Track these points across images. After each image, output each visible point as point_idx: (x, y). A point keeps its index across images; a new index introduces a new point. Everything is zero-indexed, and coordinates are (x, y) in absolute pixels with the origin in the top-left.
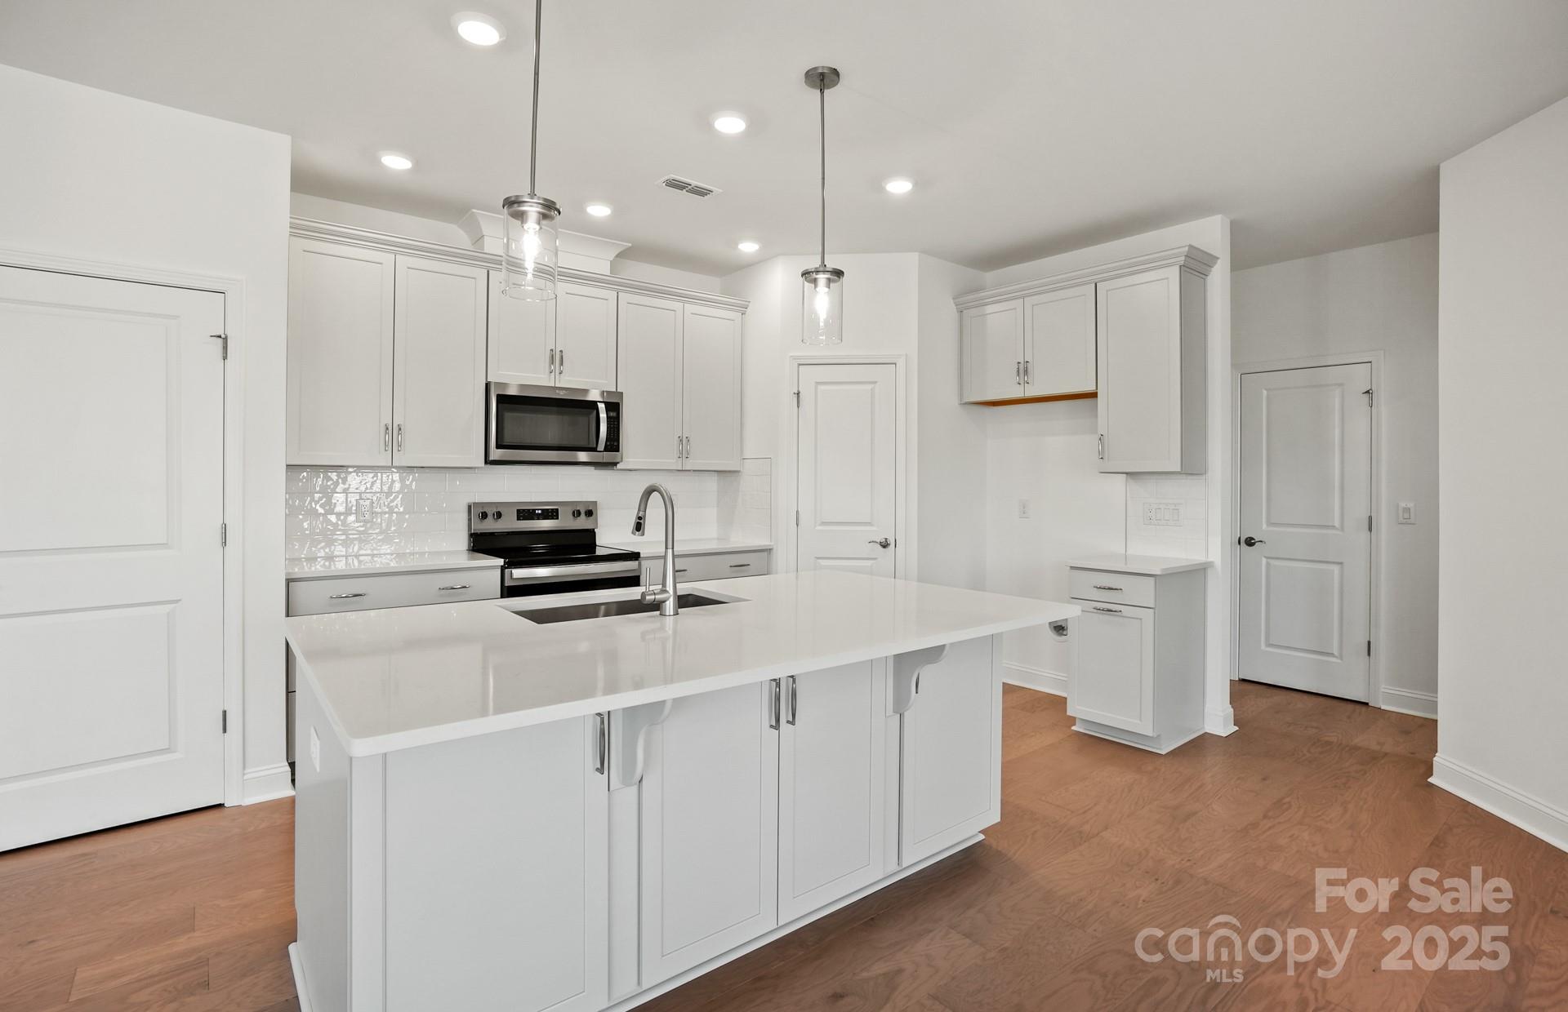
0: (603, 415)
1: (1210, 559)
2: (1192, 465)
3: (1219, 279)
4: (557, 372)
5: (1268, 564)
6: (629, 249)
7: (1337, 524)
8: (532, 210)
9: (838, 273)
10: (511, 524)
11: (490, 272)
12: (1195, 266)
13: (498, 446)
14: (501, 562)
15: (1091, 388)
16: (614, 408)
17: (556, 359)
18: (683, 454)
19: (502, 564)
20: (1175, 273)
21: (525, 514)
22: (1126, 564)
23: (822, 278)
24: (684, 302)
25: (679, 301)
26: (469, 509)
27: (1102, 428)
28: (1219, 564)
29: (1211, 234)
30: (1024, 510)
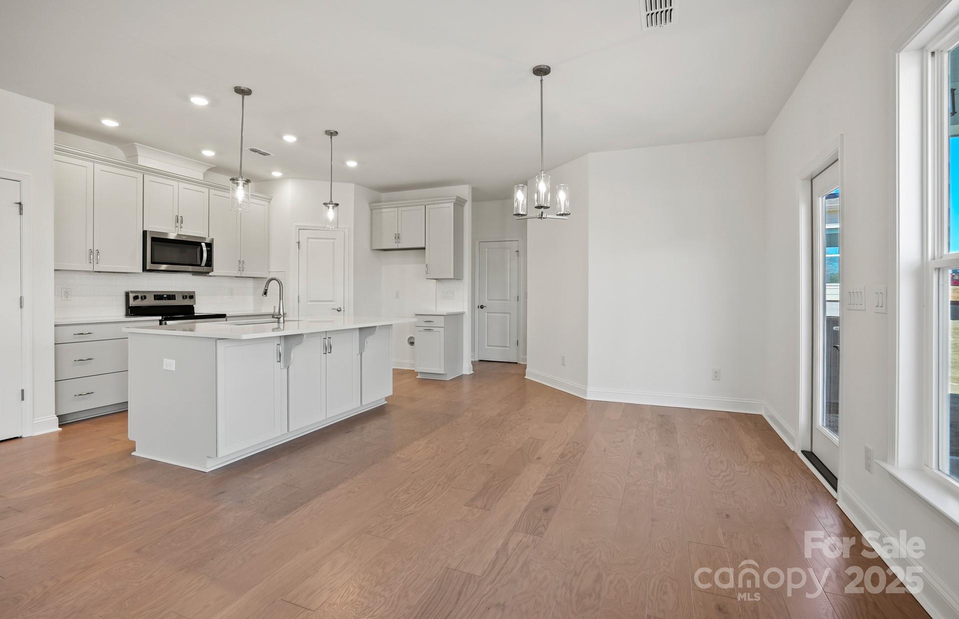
0: (205, 249)
1: (464, 311)
2: (458, 276)
3: (468, 209)
4: (179, 227)
5: (488, 315)
6: (214, 167)
7: (508, 299)
8: (241, 182)
9: (337, 205)
10: (150, 302)
11: (145, 175)
12: (459, 203)
13: (152, 263)
14: (160, 318)
15: (423, 246)
16: (209, 245)
17: (179, 220)
18: (242, 269)
20: (452, 205)
21: (158, 297)
22: (436, 312)
23: (331, 206)
26: (127, 295)
27: (427, 262)
28: (467, 312)
29: (465, 191)
30: (397, 296)
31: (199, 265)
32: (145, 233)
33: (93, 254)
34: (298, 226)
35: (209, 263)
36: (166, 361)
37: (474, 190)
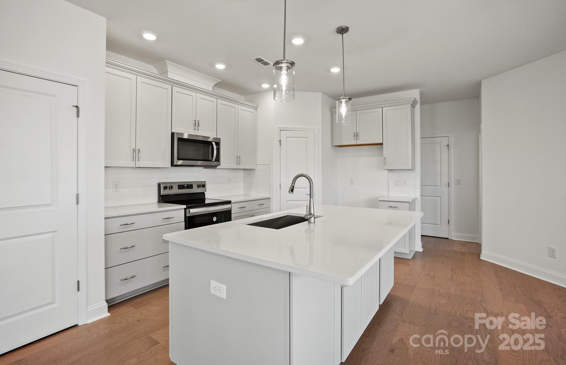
0: (215, 147)
1: (416, 197)
2: (413, 168)
3: (418, 109)
4: (197, 129)
6: (220, 82)
7: (439, 185)
10: (175, 191)
11: (173, 87)
12: (414, 104)
13: (179, 159)
15: (381, 142)
16: (218, 144)
17: (197, 124)
18: (238, 163)
19: (186, 207)
20: (409, 106)
21: (181, 187)
22: (388, 198)
24: (238, 104)
25: (237, 104)
26: (159, 185)
27: (385, 155)
28: (418, 199)
29: (415, 94)
30: (352, 182)
31: (211, 161)
32: (173, 134)
33: (136, 153)
34: (279, 128)
35: (218, 159)
36: (214, 284)
37: (421, 93)
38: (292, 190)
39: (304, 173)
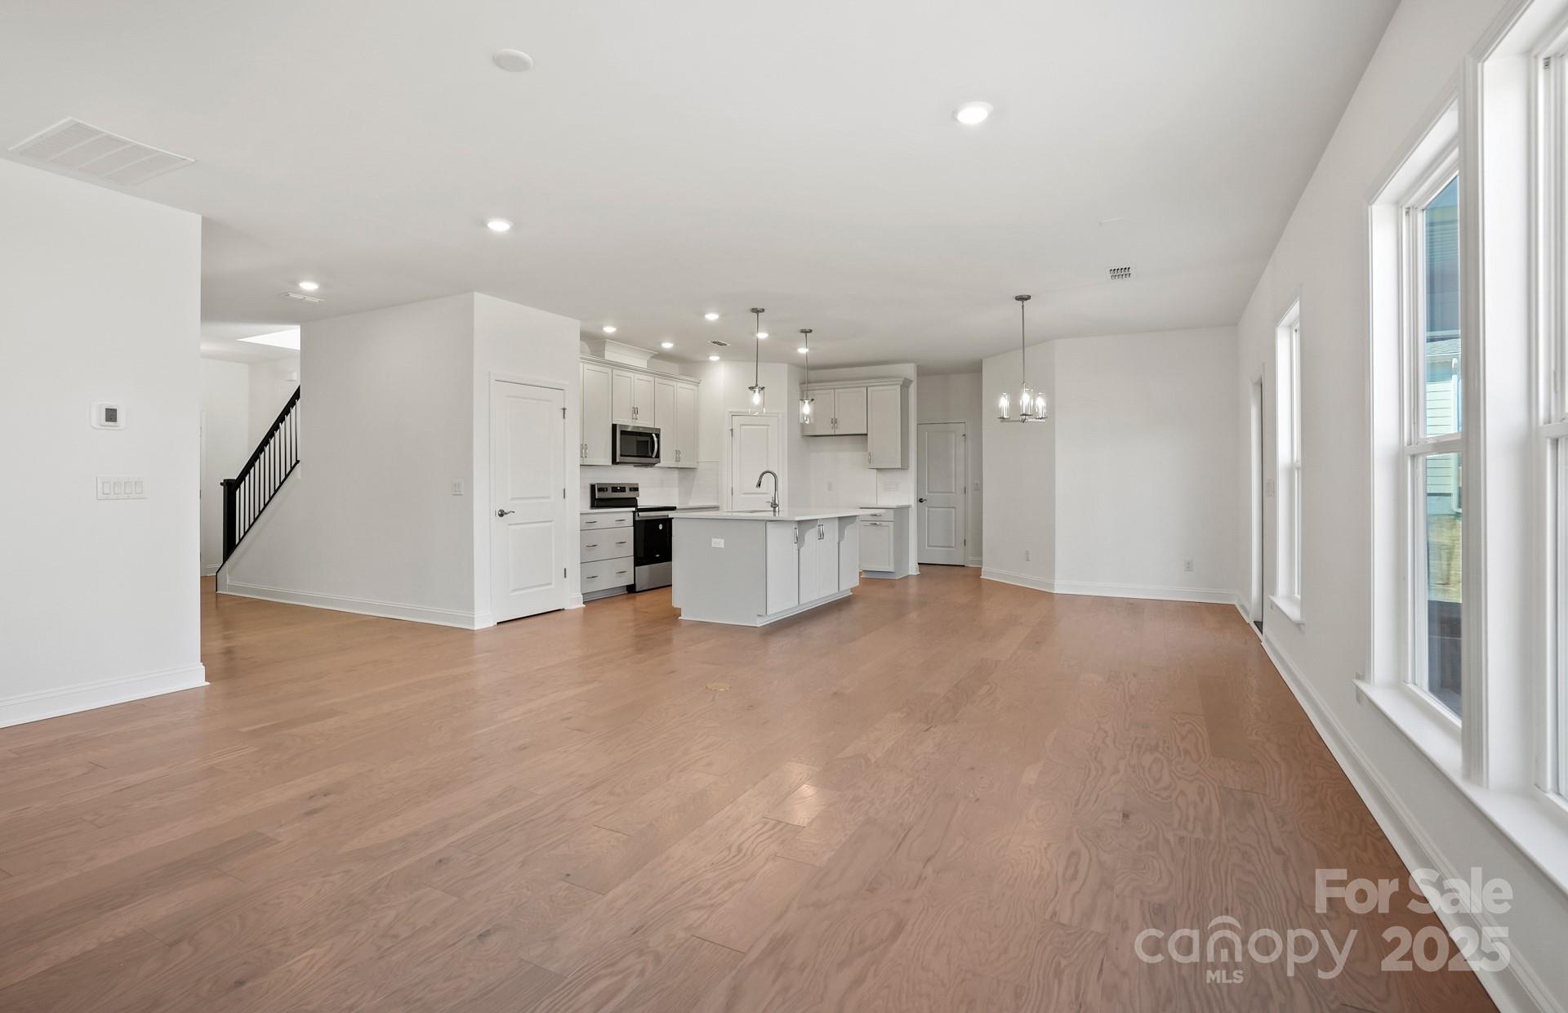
0: (655, 439)
1: (911, 504)
2: (904, 467)
3: (913, 389)
4: (635, 418)
5: (928, 510)
6: (656, 355)
7: (953, 490)
10: (609, 494)
11: (611, 370)
12: (905, 385)
13: (620, 455)
15: (865, 432)
16: (658, 436)
17: (635, 412)
18: (678, 460)
19: (635, 510)
20: (899, 387)
21: (615, 489)
24: (677, 381)
25: (675, 381)
26: (593, 487)
27: (869, 450)
28: (913, 506)
29: (909, 370)
30: (830, 489)
31: (651, 457)
32: (614, 427)
33: (582, 449)
34: (731, 412)
35: (658, 456)
36: (714, 540)
37: (920, 369)
38: (759, 485)
39: (770, 470)
